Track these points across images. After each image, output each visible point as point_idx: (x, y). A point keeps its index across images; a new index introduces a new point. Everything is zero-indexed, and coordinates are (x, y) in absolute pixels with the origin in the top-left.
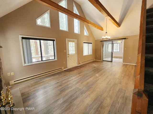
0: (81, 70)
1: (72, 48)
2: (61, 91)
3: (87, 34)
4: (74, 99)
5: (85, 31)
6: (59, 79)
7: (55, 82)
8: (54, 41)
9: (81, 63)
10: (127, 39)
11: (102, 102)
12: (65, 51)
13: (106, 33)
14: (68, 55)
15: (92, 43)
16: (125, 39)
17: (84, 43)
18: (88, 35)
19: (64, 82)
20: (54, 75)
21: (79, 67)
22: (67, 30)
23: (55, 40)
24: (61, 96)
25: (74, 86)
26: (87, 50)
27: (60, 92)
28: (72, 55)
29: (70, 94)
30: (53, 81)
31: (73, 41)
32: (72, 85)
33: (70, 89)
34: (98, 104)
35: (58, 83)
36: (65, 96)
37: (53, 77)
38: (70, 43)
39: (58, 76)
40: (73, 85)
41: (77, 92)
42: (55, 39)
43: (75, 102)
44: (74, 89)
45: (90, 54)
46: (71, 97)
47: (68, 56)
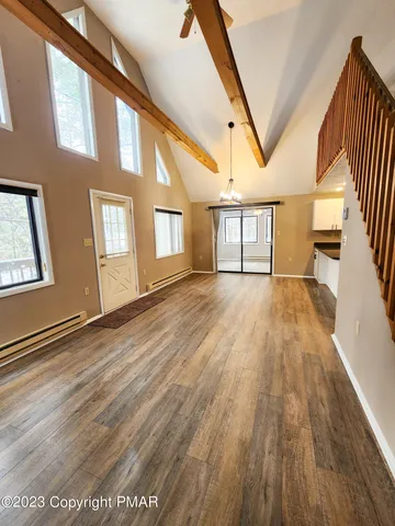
0: (159, 312)
1: (113, 229)
2: (110, 424)
3: (165, 178)
4: (186, 440)
5: (158, 170)
6: (77, 366)
7: (67, 388)
8: (34, 198)
9: (151, 287)
10: (283, 203)
11: (281, 417)
12: (88, 242)
13: (231, 180)
14: (102, 257)
15: (180, 214)
16: (277, 203)
17: (158, 210)
18: (168, 183)
19: (108, 376)
20: (44, 354)
21: (148, 303)
22: (93, 155)
23: (40, 193)
24: (122, 443)
25: (160, 383)
26: (169, 238)
27: (106, 428)
28: (118, 259)
29: (158, 425)
30: (50, 384)
31: (119, 203)
32: (149, 379)
33: (150, 398)
34: (272, 428)
35: (79, 387)
36: (138, 437)
37: (47, 364)
38: (105, 208)
39: (66, 354)
40: (154, 380)
41: (181, 404)
42: (39, 187)
43: (192, 451)
44: (165, 398)
45: (177, 252)
46: (167, 433)
47: (103, 261)
